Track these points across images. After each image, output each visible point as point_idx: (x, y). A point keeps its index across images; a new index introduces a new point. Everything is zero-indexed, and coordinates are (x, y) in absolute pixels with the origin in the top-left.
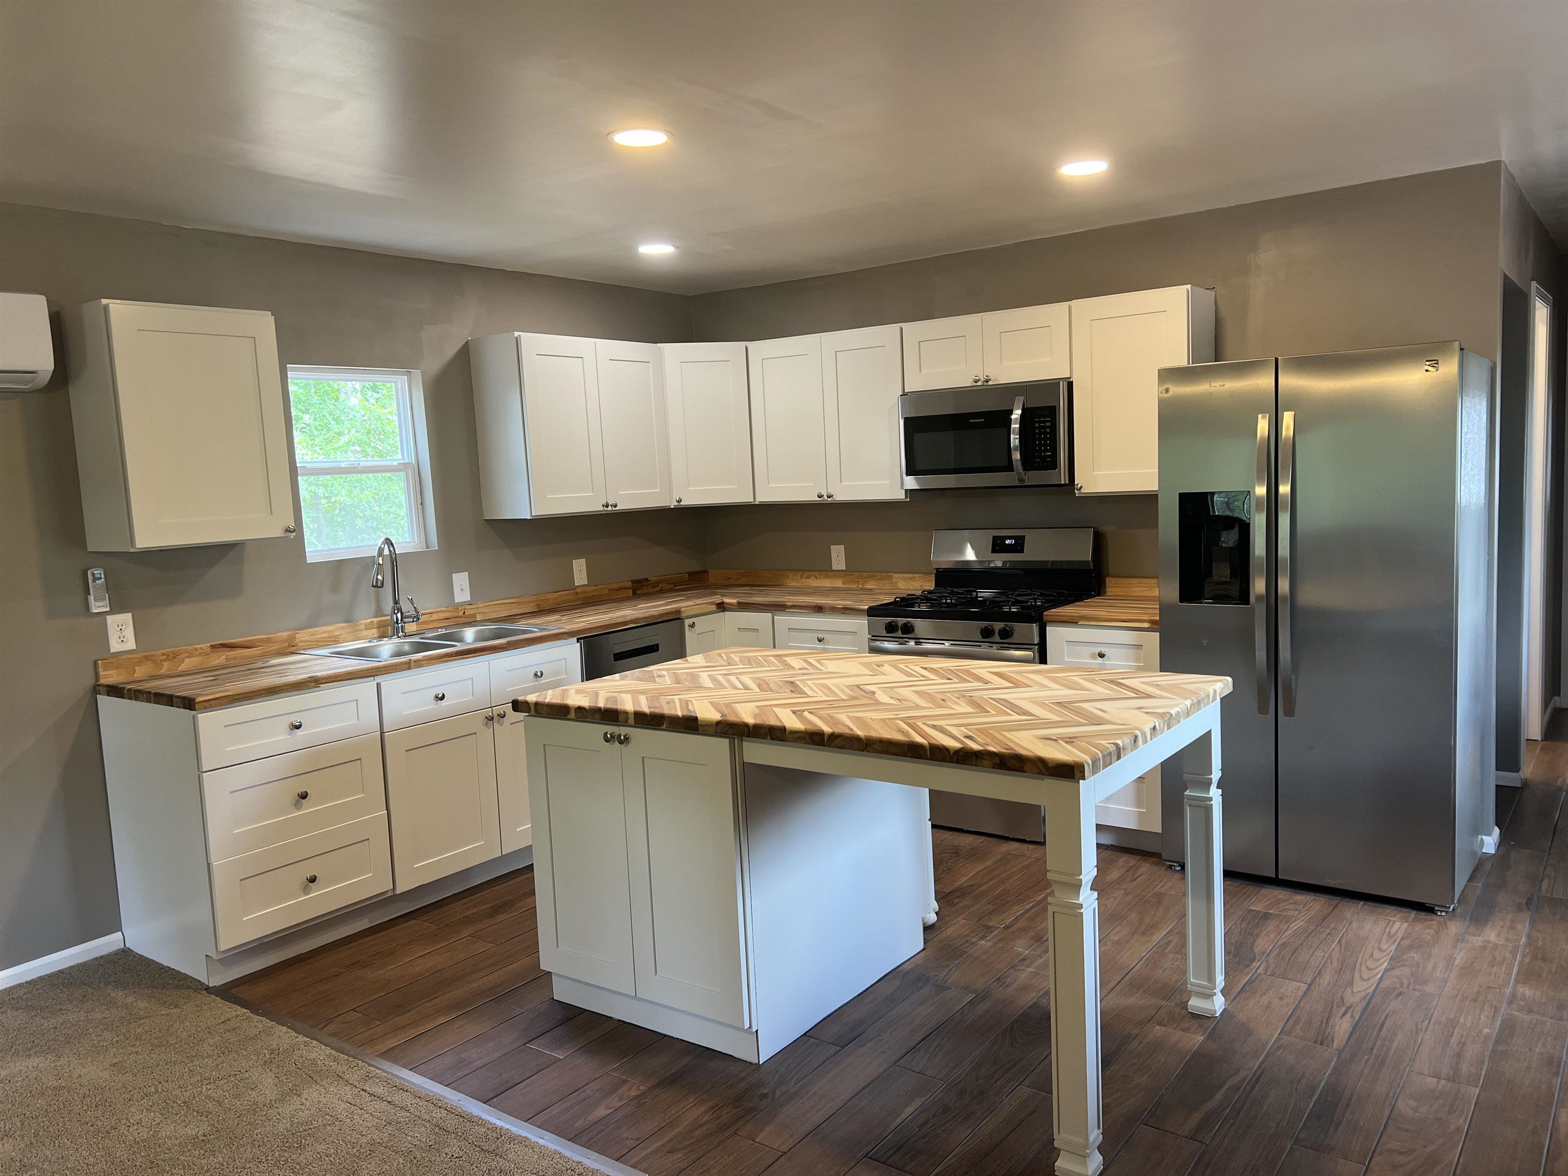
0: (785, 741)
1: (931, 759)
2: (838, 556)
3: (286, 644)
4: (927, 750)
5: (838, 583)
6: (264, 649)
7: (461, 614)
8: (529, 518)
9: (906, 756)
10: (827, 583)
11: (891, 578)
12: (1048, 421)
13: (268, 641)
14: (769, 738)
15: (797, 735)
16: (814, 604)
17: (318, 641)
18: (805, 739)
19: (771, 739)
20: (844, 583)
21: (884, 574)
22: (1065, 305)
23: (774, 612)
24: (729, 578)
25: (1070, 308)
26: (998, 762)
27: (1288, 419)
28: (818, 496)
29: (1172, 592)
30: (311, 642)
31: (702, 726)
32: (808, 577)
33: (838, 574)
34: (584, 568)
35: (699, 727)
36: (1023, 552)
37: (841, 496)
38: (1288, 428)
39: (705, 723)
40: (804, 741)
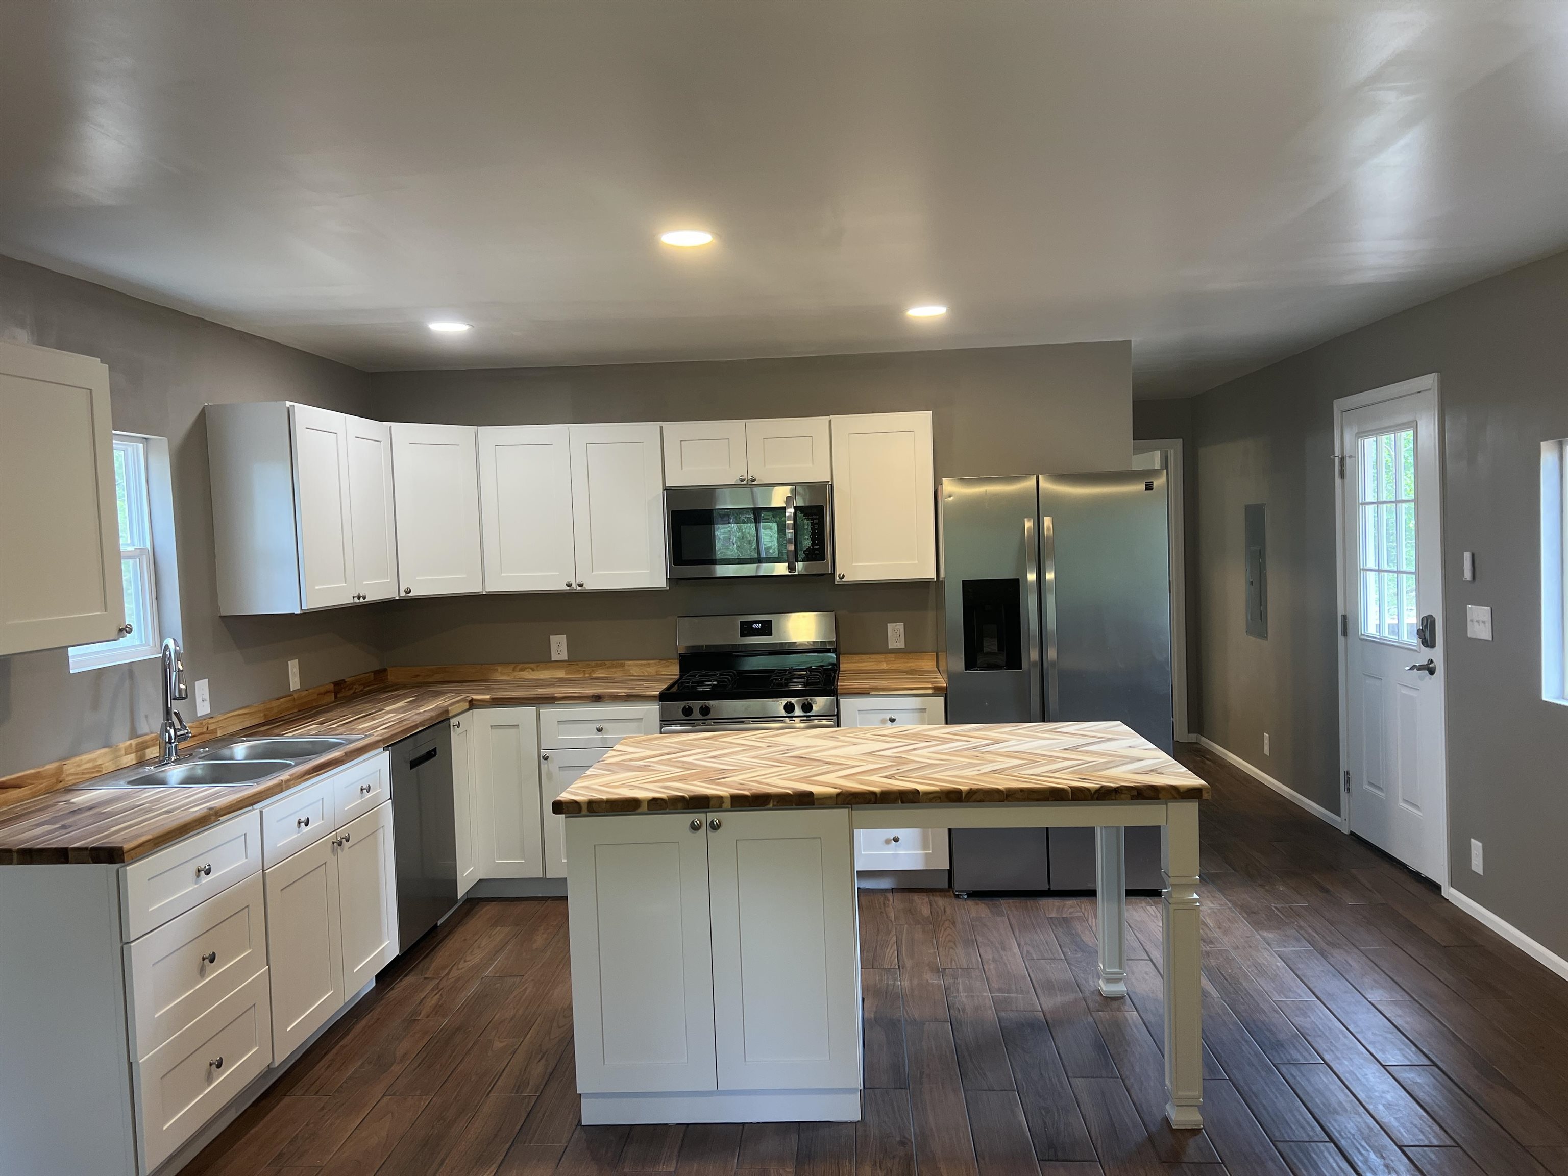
0: (919, 802)
1: (1073, 800)
2: (559, 647)
3: (54, 780)
4: (1068, 793)
5: (561, 674)
6: (34, 787)
7: (205, 730)
8: (299, 612)
9: (1048, 801)
10: (545, 674)
11: (623, 666)
12: (816, 519)
13: (37, 776)
14: (900, 802)
15: (931, 796)
16: (591, 694)
17: (83, 773)
18: (940, 798)
19: (902, 803)
20: (566, 674)
21: (614, 662)
22: (825, 419)
23: (537, 705)
24: (418, 676)
25: (830, 421)
26: (1136, 794)
27: (1047, 521)
28: (567, 585)
29: (958, 663)
30: (77, 774)
31: (818, 799)
32: (522, 670)
33: (559, 664)
34: (296, 670)
35: (815, 801)
36: (772, 635)
37: (593, 584)
38: (1048, 529)
39: (823, 797)
40: (939, 801)
